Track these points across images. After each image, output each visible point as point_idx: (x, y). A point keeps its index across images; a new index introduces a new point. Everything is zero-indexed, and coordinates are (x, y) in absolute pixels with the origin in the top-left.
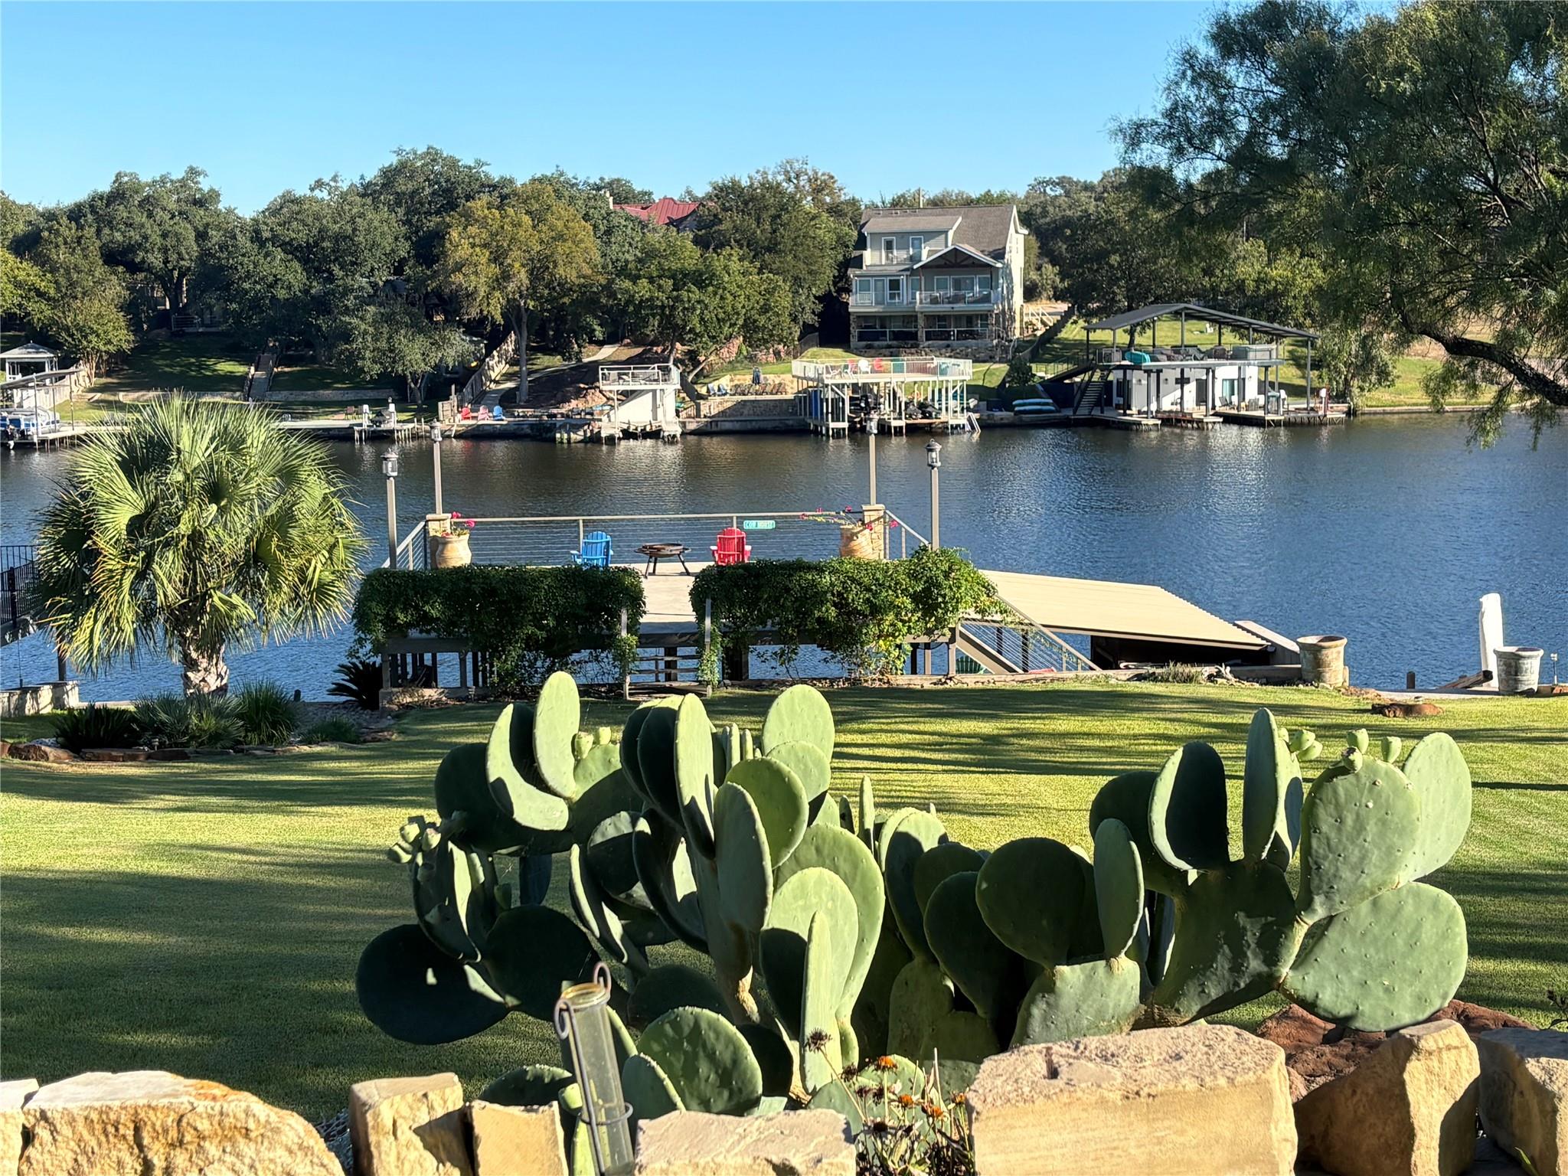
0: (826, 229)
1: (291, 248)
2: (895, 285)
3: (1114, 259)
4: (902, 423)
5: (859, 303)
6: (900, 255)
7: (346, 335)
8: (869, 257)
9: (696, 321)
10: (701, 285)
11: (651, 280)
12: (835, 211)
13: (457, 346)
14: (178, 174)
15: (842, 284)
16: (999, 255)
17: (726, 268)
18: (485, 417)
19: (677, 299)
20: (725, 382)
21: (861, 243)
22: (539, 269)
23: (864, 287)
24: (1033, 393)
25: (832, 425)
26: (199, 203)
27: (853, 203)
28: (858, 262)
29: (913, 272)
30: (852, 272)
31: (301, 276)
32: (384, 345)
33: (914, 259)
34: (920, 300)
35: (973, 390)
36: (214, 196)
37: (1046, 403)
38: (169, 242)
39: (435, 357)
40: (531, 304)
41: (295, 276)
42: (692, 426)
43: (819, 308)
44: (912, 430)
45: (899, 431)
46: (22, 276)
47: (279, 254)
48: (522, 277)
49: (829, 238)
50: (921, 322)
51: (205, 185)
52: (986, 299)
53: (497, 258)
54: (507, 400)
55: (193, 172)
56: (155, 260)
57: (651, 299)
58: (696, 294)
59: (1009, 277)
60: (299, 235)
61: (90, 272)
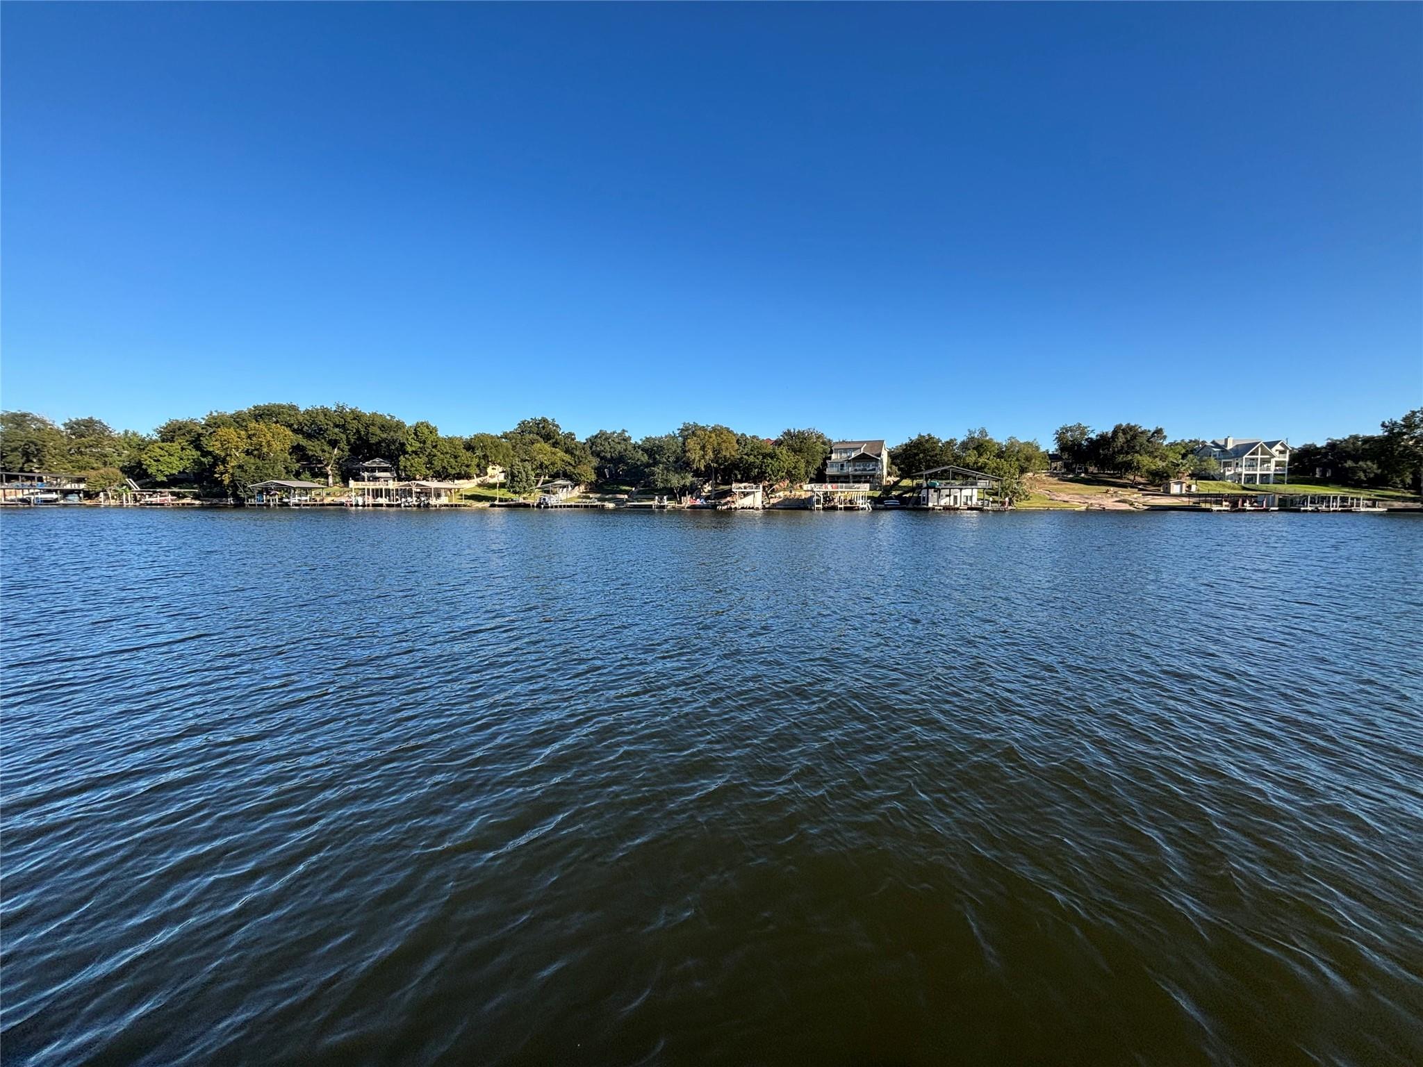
0: (820, 447)
1: (645, 450)
2: (842, 466)
3: (921, 455)
4: (842, 506)
5: (830, 471)
6: (844, 455)
7: (653, 474)
8: (834, 456)
9: (769, 470)
10: (772, 458)
11: (755, 456)
12: (824, 443)
13: (689, 479)
14: (619, 431)
15: (824, 464)
16: (879, 455)
17: (781, 452)
18: (698, 502)
19: (763, 462)
20: (781, 494)
21: (831, 452)
22: (717, 452)
23: (832, 466)
24: (891, 498)
25: (816, 506)
26: (625, 440)
27: (829, 440)
28: (830, 458)
29: (849, 461)
30: (828, 461)
31: (647, 458)
32: (664, 477)
33: (849, 457)
34: (849, 470)
35: (869, 498)
36: (630, 438)
37: (897, 502)
38: (612, 450)
39: (682, 483)
40: (715, 465)
41: (645, 458)
42: (767, 506)
43: (816, 472)
44: (846, 509)
45: (841, 509)
46: (564, 458)
47: (641, 452)
48: (710, 455)
49: (821, 450)
50: (851, 477)
51: (627, 435)
52: (874, 470)
53: (703, 448)
54: (707, 498)
55: (624, 431)
56: (608, 456)
57: (754, 462)
58: (770, 461)
59: (882, 462)
60: (647, 446)
61: (586, 458)
